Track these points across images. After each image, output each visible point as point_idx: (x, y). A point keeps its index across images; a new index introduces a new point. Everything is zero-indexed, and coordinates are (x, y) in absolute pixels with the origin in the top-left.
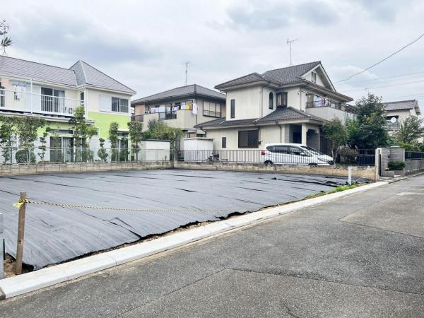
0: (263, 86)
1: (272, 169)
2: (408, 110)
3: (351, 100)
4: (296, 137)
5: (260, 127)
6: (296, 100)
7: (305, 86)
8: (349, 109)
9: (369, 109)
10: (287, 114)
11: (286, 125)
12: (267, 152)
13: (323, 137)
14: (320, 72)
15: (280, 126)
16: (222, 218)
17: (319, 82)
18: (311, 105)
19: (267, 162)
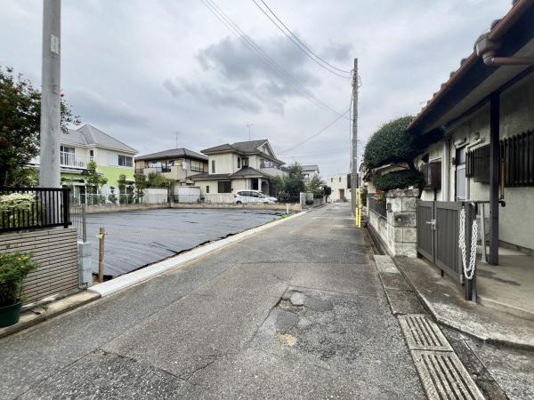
0: (234, 153)
1: (241, 206)
2: (314, 171)
3: (284, 164)
4: (255, 186)
5: (232, 180)
6: (254, 163)
7: (259, 155)
8: (284, 169)
9: (295, 171)
10: (248, 172)
11: (249, 179)
12: (238, 195)
13: (270, 186)
14: (267, 146)
15: (245, 179)
16: (223, 238)
17: (267, 153)
18: (262, 166)
19: (238, 202)
